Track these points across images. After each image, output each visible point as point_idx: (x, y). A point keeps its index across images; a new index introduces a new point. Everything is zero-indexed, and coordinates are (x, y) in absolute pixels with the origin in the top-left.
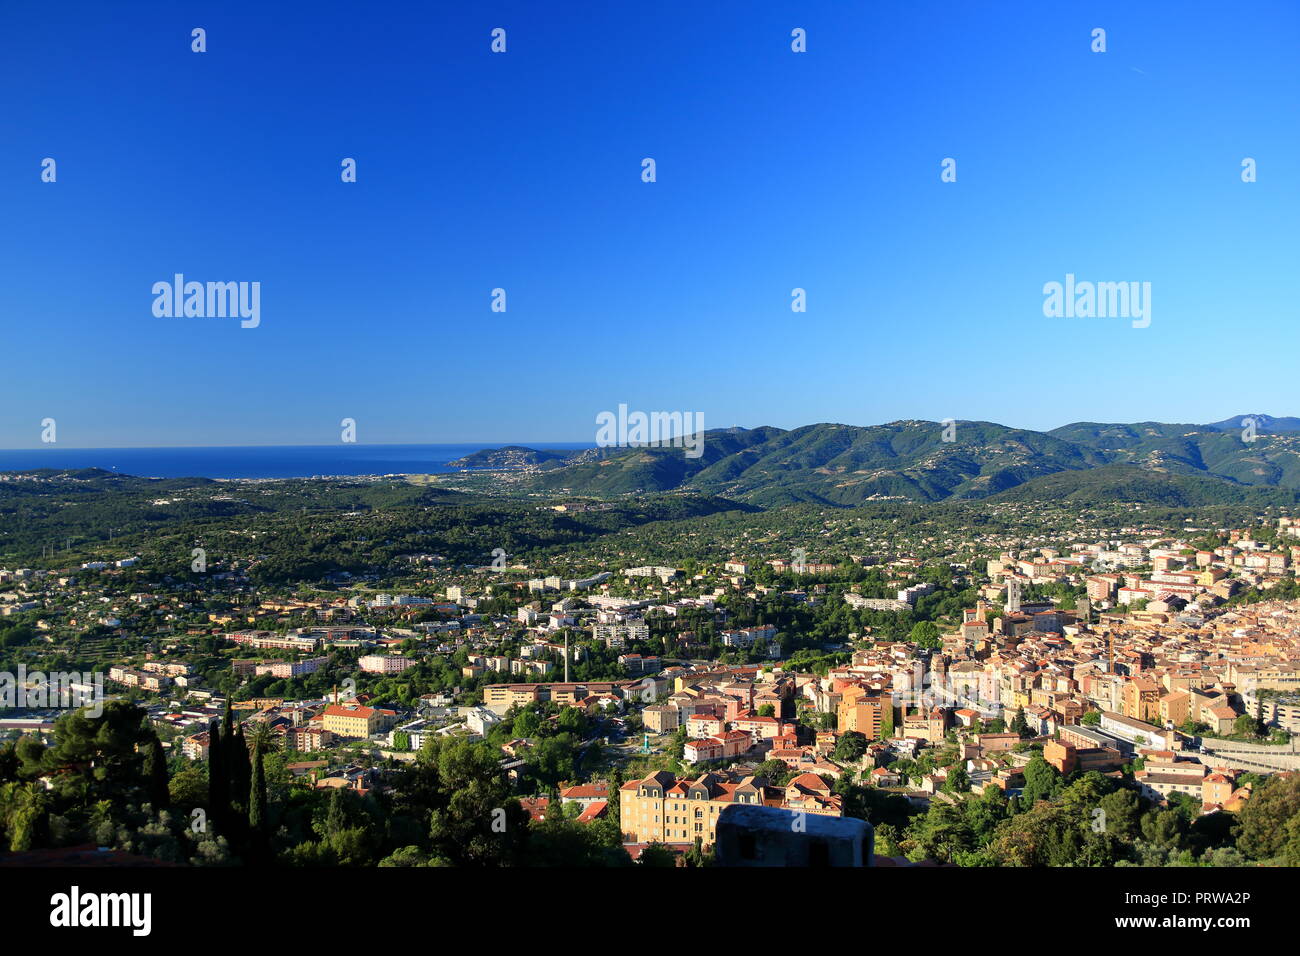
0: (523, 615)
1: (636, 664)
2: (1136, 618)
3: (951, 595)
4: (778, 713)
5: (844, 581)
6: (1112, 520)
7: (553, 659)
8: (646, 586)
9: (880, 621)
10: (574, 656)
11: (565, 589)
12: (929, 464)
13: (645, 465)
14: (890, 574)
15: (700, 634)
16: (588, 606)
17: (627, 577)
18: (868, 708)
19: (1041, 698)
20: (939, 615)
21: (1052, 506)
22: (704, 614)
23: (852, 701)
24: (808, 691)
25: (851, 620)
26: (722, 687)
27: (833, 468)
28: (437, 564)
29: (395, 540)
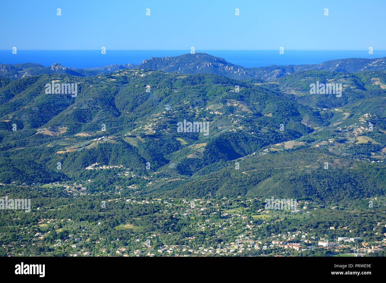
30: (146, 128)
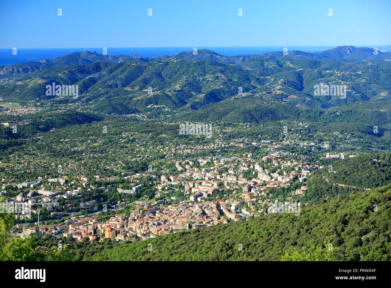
0: (19, 198)
1: (56, 215)
3: (149, 188)
4: (93, 234)
5: (117, 183)
8: (56, 186)
9: (127, 197)
11: (30, 187)
12: (178, 87)
14: (131, 181)
15: (74, 204)
16: (38, 194)
17: (49, 182)
18: (111, 233)
19: (142, 231)
20: (144, 195)
22: (75, 198)
23: (108, 231)
24: (99, 228)
25: (118, 197)
30: (176, 87)
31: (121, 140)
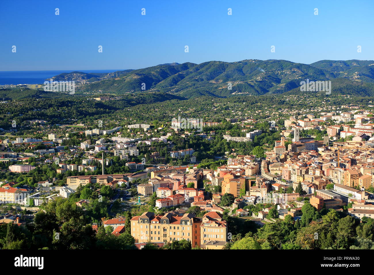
0: (83, 146)
1: (133, 166)
2: (348, 144)
3: (269, 135)
4: (196, 187)
5: (223, 129)
6: (337, 102)
7: (97, 165)
8: (137, 132)
9: (238, 146)
10: (106, 163)
11: (102, 134)
12: (259, 78)
13: (135, 80)
14: (243, 126)
15: (161, 153)
16: (112, 142)
17: (128, 129)
18: (235, 183)
19: (308, 178)
20: (264, 143)
21: (312, 96)
22: (163, 144)
23: (228, 181)
24: (209, 177)
25: (226, 146)
26: (171, 175)
27: (217, 80)
28: (43, 124)
29: (24, 114)
30: (258, 78)
31: (213, 108)
